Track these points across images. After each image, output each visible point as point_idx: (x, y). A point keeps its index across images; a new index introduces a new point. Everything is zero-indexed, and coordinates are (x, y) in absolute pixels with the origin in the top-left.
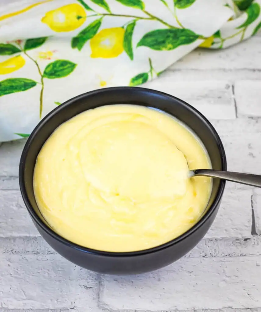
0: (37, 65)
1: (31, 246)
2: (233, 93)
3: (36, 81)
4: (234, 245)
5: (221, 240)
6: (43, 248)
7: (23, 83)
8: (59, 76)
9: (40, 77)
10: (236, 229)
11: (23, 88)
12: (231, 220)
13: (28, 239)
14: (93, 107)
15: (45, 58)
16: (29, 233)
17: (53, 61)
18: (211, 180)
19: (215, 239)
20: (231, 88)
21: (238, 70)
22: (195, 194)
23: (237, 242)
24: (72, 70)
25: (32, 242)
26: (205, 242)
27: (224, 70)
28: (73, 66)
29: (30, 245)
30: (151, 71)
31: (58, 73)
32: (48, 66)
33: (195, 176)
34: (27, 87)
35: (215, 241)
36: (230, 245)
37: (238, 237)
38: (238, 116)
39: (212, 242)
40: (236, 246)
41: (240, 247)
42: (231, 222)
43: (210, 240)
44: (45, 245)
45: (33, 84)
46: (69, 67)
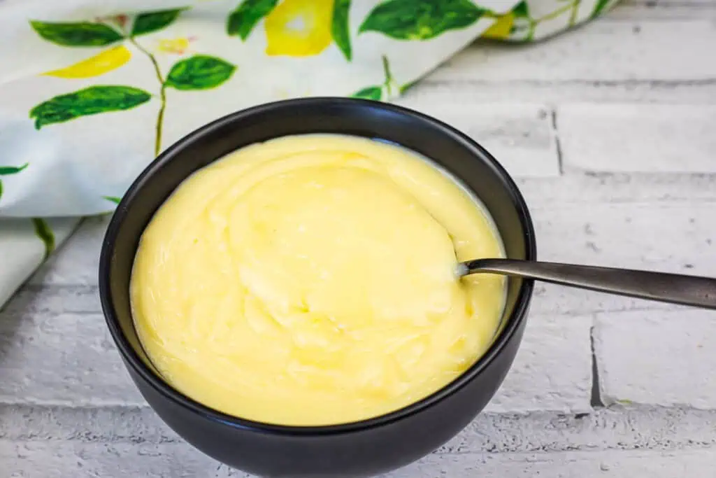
0: (154, 62)
1: (129, 426)
2: (555, 126)
3: (149, 91)
4: (554, 426)
5: (526, 417)
6: (152, 431)
7: (122, 95)
8: (199, 86)
9: (159, 85)
10: (559, 394)
11: (122, 105)
12: (549, 378)
13: (122, 411)
14: (262, 139)
15: (172, 50)
16: (125, 400)
17: (188, 55)
18: (503, 282)
19: (515, 415)
20: (549, 118)
21: (565, 83)
22: (469, 312)
23: (560, 420)
24: (227, 77)
25: (131, 419)
26: (494, 421)
27: (537, 83)
28: (228, 69)
29: (125, 424)
30: (387, 83)
31: (196, 81)
32: (177, 66)
33: (469, 273)
34: (130, 103)
35: (514, 419)
36: (546, 428)
37: (561, 412)
38: (564, 169)
39: (508, 421)
40: (559, 429)
41: (566, 433)
42: (547, 380)
43: (504, 417)
44: (157, 425)
45: (144, 98)
46: (220, 72)
